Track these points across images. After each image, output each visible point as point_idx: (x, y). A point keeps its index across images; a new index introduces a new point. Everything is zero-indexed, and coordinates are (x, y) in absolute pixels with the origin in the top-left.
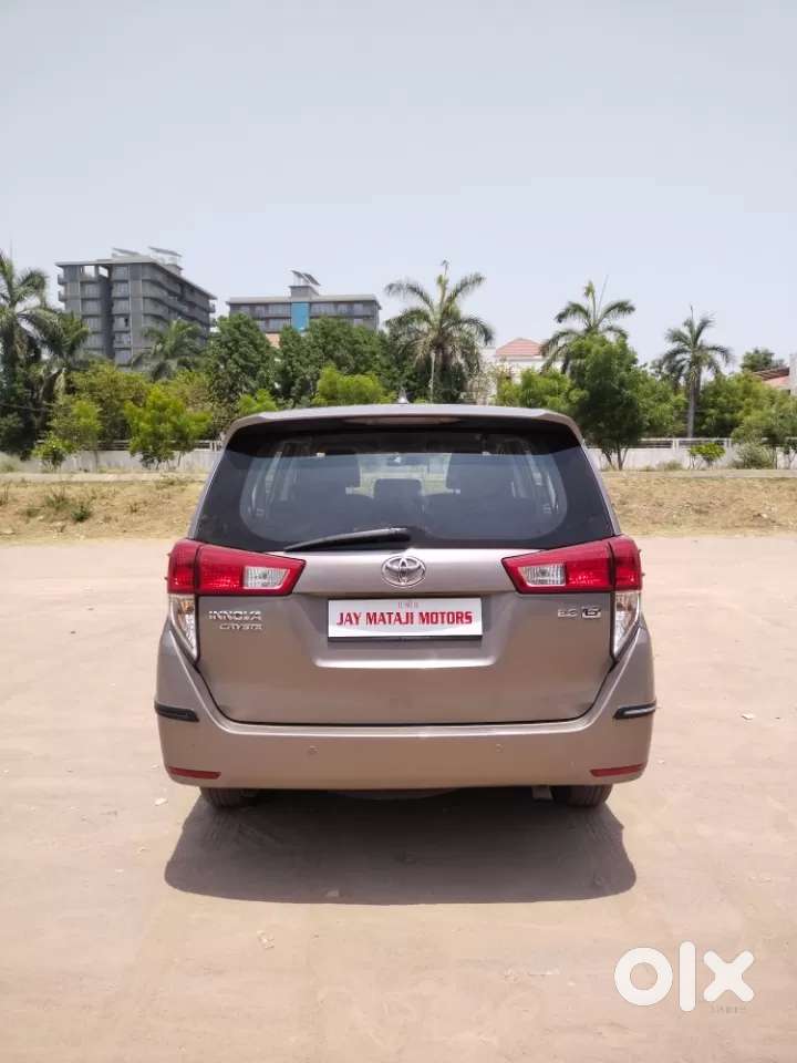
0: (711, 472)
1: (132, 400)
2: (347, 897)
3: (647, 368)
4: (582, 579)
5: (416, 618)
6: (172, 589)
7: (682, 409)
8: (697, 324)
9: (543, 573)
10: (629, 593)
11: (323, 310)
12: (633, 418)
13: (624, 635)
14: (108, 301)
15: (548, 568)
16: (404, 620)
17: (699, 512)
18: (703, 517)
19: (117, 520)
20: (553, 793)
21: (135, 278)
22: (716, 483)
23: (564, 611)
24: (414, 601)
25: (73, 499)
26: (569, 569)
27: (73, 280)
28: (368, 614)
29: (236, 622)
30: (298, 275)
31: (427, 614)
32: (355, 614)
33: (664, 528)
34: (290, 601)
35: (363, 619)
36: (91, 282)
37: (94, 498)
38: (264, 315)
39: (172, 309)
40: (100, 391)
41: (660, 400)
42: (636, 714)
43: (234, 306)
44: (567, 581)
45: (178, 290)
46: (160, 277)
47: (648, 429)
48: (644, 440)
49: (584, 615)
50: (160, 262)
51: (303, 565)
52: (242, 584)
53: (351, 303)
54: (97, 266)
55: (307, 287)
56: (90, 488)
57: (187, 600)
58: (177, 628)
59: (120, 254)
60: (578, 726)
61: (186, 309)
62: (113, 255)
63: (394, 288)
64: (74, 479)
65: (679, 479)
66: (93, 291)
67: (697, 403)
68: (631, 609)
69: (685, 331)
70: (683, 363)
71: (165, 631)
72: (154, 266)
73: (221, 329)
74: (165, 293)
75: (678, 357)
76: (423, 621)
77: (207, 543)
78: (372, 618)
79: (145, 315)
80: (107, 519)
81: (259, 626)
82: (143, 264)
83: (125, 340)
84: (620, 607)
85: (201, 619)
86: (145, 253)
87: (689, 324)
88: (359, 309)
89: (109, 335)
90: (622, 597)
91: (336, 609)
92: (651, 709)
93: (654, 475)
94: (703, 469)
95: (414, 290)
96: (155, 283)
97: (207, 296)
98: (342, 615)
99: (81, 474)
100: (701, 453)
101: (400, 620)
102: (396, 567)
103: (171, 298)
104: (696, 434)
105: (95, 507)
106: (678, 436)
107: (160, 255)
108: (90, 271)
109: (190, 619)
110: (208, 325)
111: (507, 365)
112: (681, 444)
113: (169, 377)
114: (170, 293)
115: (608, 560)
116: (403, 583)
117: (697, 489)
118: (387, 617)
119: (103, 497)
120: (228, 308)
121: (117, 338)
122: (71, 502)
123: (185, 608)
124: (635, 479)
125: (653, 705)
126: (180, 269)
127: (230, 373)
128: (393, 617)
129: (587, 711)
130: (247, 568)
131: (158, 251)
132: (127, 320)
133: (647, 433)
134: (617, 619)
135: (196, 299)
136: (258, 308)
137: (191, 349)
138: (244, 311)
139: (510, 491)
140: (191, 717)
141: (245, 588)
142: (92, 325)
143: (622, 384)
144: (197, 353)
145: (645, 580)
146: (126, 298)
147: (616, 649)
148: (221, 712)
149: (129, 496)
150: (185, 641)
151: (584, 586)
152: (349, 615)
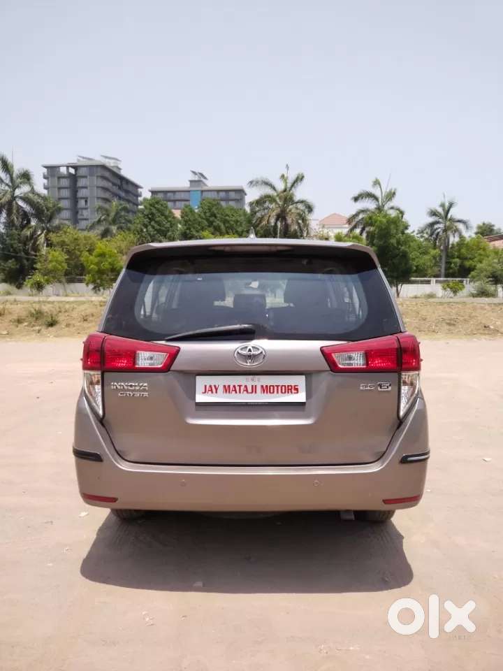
0: (456, 299)
1: (88, 251)
2: (208, 587)
3: (415, 234)
4: (378, 363)
5: (259, 389)
6: (85, 367)
7: (438, 259)
8: (447, 205)
9: (350, 358)
10: (411, 373)
11: (210, 195)
12: (406, 264)
13: (407, 403)
14: (74, 189)
15: (354, 355)
16: (250, 390)
17: (449, 324)
18: (452, 328)
19: (74, 326)
20: (355, 516)
21: (91, 175)
22: (460, 306)
23: (365, 385)
24: (257, 377)
25: (47, 312)
26: (368, 355)
27: (53, 176)
28: (225, 386)
29: (129, 390)
30: (194, 172)
31: (267, 386)
32: (215, 386)
33: (427, 334)
34: (169, 376)
35: (221, 389)
36: (64, 177)
37: (60, 312)
38: (172, 198)
39: (115, 195)
40: (68, 245)
41: (424, 253)
42: (415, 460)
43: (154, 192)
44: (367, 364)
45: (118, 182)
46: (107, 174)
47: (416, 271)
48: (413, 279)
49: (379, 389)
50: (107, 165)
51: (178, 350)
52: (134, 363)
53: (227, 191)
54: (68, 167)
55: (199, 181)
56: (57, 305)
57: (96, 375)
58: (88, 395)
59: (81, 159)
60: (375, 468)
61: (123, 194)
62: (78, 160)
63: (254, 183)
64: (49, 300)
65: (437, 303)
66: (65, 182)
67: (447, 256)
68: (412, 384)
69: (440, 210)
70: (439, 230)
71: (81, 397)
72: (104, 167)
73: (145, 206)
74: (110, 184)
75: (436, 226)
76: (264, 392)
77: (111, 334)
78: (227, 389)
79: (98, 198)
80: (68, 325)
81: (146, 394)
82: (97, 166)
83: (86, 213)
84: (405, 383)
85: (106, 388)
86: (98, 159)
87: (442, 205)
88: (232, 195)
89: (75, 211)
90: (406, 376)
91: (201, 382)
92: (426, 456)
93: (419, 301)
94: (451, 298)
95: (267, 184)
96: (104, 178)
97: (137, 187)
98: (206, 386)
99: (54, 297)
100: (449, 287)
101: (247, 391)
102: (244, 352)
103: (114, 187)
104: (447, 276)
105: (61, 318)
106: (435, 277)
107: (107, 160)
108: (63, 170)
109: (98, 388)
110: (137, 205)
111: (326, 231)
112: (437, 282)
113: (111, 237)
114: (114, 184)
115: (397, 349)
116: (249, 364)
117: (448, 310)
118: (237, 388)
119: (66, 311)
120: (150, 194)
121: (80, 213)
122: (45, 314)
123: (95, 380)
124: (408, 303)
125: (427, 453)
126: (120, 169)
127: (150, 234)
128: (242, 388)
129: (380, 457)
130: (138, 352)
131: (106, 157)
132: (86, 201)
133: (414, 274)
134: (402, 391)
135: (130, 188)
136: (169, 194)
137: (125, 219)
138: (160, 196)
139: (327, 305)
140: (97, 458)
141: (137, 366)
142: (64, 204)
143: (398, 242)
144: (130, 221)
145: (422, 364)
146: (86, 187)
147: (402, 413)
148: (119, 455)
149: (82, 311)
150: (94, 404)
151: (379, 368)
152: (211, 386)
